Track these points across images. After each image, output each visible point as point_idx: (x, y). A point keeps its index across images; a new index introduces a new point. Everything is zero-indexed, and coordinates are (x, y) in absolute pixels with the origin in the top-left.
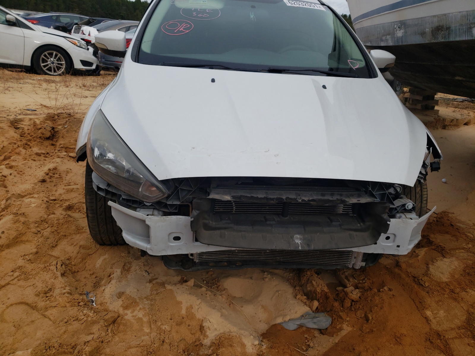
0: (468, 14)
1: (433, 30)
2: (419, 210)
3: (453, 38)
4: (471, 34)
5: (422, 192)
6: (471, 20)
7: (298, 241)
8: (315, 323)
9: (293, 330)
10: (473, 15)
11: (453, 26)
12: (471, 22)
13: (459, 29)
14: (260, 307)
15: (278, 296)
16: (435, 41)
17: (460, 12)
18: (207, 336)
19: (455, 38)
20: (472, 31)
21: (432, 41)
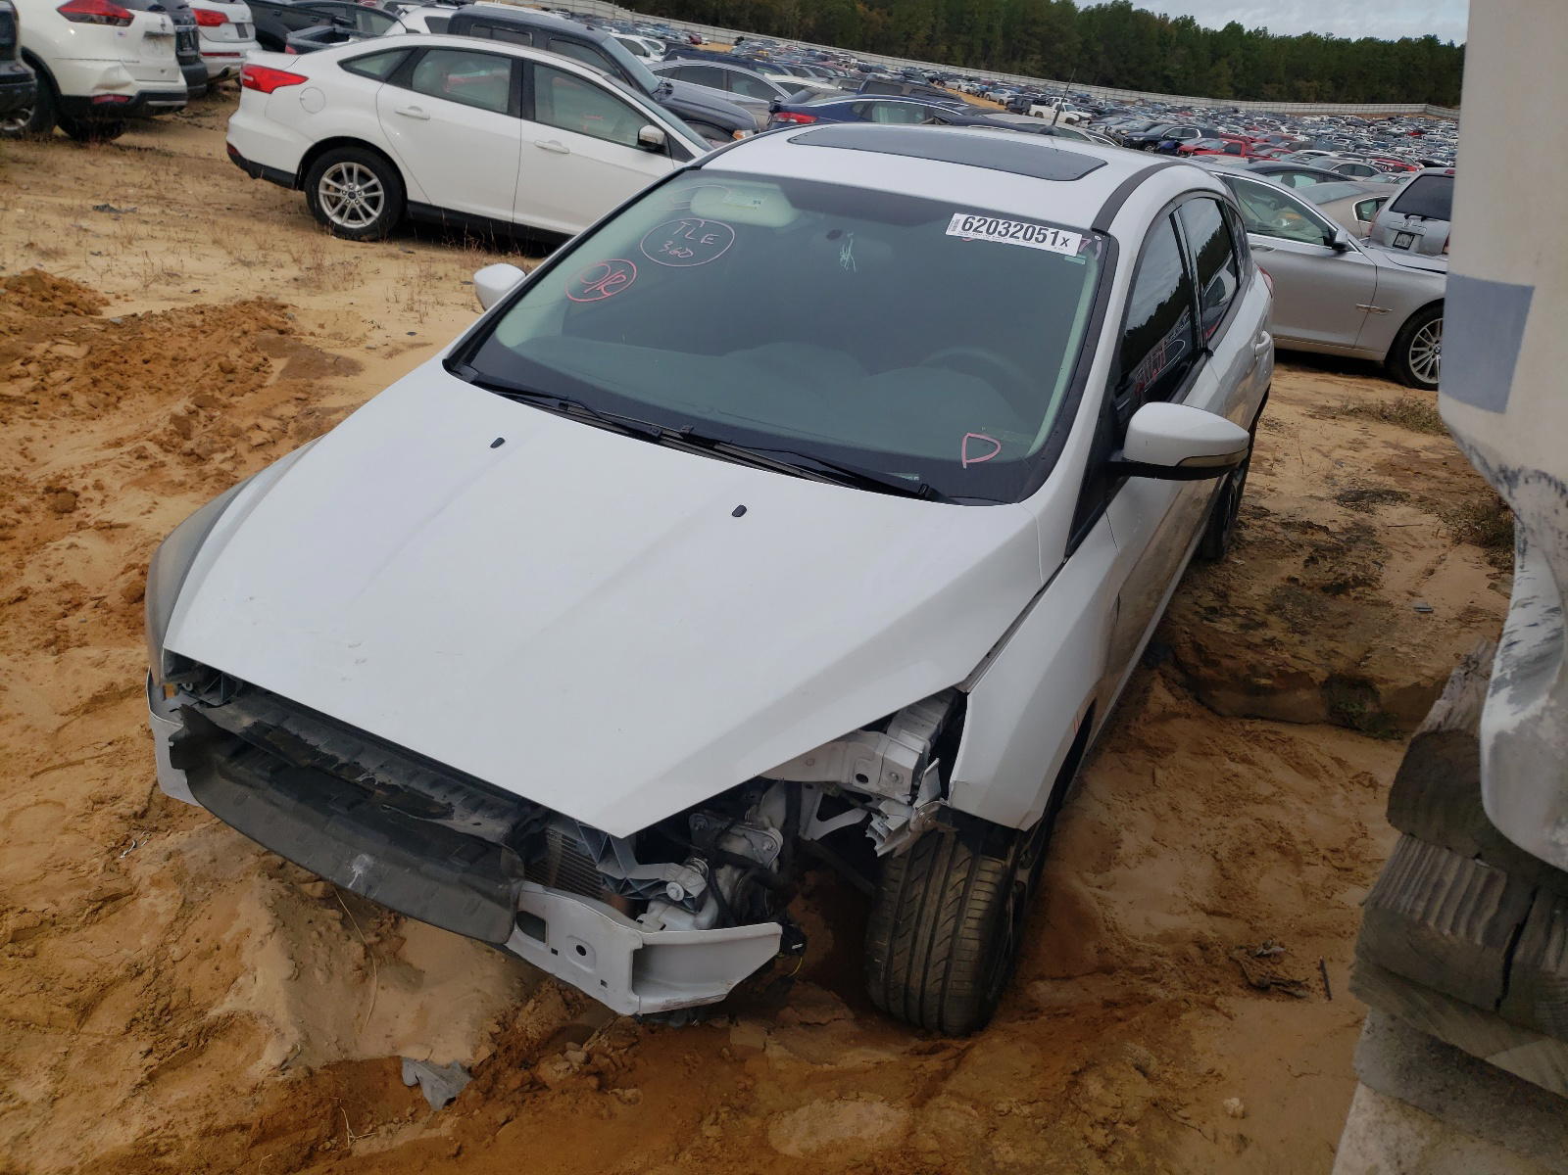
2: (949, 940)
5: (966, 888)
7: (358, 870)
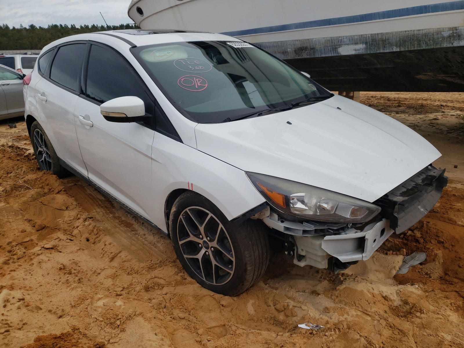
0: (332, 39)
1: (295, 50)
3: (317, 55)
4: (337, 52)
6: (335, 43)
7: (422, 210)
8: (417, 260)
9: (407, 272)
10: (337, 39)
11: (317, 47)
12: (335, 44)
13: (324, 49)
14: (375, 272)
15: (377, 260)
16: (299, 58)
17: (323, 38)
18: (394, 300)
19: (321, 55)
20: (337, 50)
21: (296, 58)
